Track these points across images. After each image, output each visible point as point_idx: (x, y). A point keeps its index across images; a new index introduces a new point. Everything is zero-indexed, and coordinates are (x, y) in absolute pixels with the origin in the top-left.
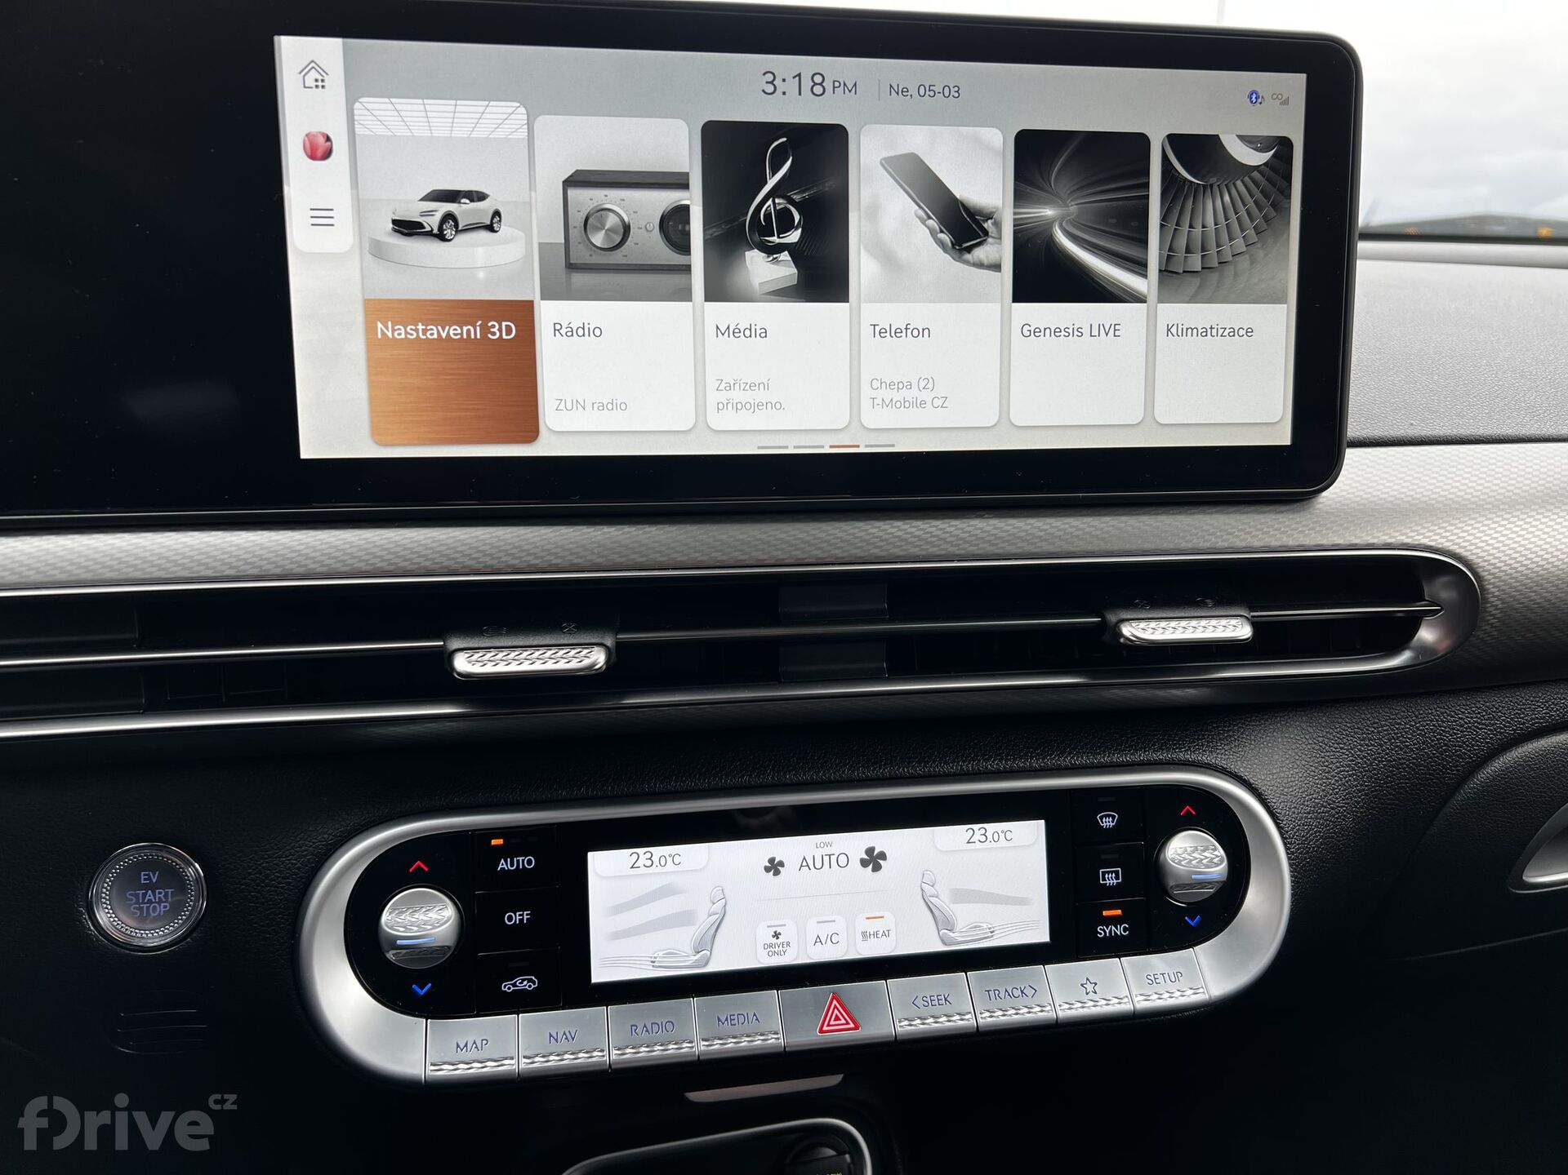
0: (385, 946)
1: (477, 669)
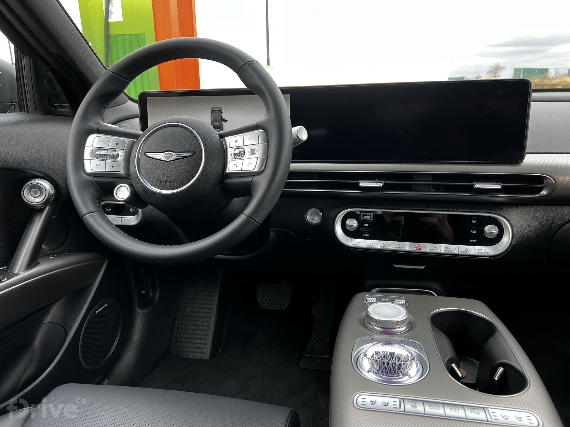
0: (346, 226)
1: (363, 185)
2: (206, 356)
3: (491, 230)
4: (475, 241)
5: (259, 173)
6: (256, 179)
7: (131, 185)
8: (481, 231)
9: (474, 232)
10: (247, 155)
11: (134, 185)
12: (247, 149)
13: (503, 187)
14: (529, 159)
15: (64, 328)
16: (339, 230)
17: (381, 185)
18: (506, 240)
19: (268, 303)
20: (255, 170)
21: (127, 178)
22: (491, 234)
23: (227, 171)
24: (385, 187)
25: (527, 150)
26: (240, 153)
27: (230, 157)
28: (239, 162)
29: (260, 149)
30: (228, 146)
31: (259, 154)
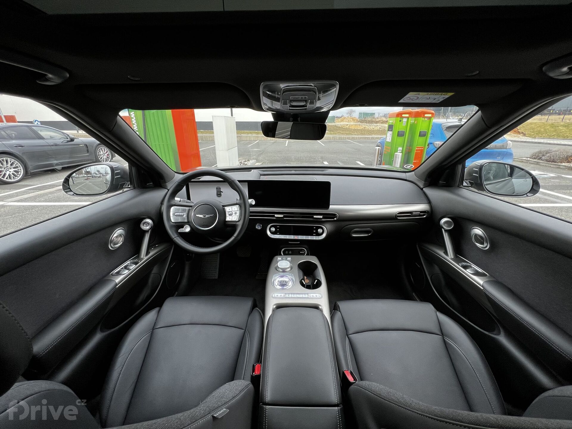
0: (271, 230)
1: (276, 216)
2: (217, 278)
3: (320, 231)
4: (315, 235)
5: (238, 221)
6: (237, 223)
7: (190, 225)
8: (317, 231)
9: (314, 231)
10: (234, 215)
11: (191, 225)
12: (234, 212)
13: (323, 217)
14: (331, 206)
15: (160, 275)
16: (268, 233)
17: (283, 216)
18: (324, 235)
19: (242, 255)
20: (237, 220)
21: (188, 223)
22: (320, 232)
23: (226, 220)
24: (284, 217)
25: (330, 204)
26: (231, 214)
27: (227, 215)
28: (231, 217)
29: (238, 213)
30: (226, 211)
31: (238, 214)
